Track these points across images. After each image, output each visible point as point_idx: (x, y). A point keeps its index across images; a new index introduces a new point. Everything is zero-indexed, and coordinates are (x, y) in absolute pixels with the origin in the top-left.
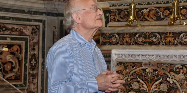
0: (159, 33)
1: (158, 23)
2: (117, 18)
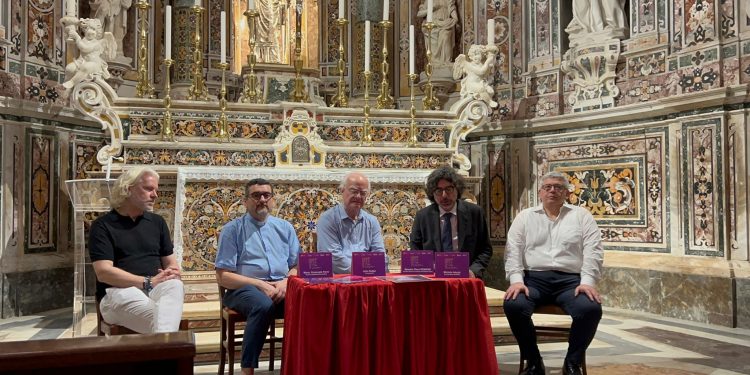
0: (208, 151)
1: (199, 138)
2: (142, 130)
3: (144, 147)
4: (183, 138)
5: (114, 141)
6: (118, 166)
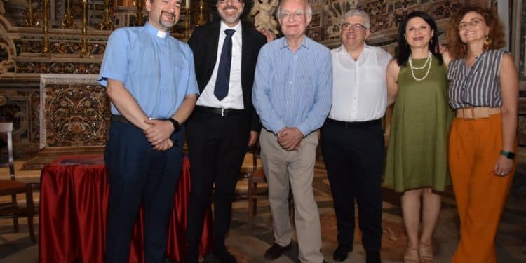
0: (73, 63)
2: (29, 49)
3: (29, 61)
4: (58, 55)
5: (10, 56)
6: (11, 74)
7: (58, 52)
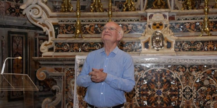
2: (65, 31)
3: (64, 42)
4: (88, 36)
5: (50, 38)
6: (51, 54)
7: (88, 33)
